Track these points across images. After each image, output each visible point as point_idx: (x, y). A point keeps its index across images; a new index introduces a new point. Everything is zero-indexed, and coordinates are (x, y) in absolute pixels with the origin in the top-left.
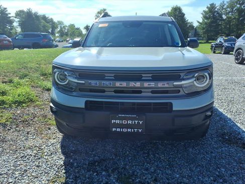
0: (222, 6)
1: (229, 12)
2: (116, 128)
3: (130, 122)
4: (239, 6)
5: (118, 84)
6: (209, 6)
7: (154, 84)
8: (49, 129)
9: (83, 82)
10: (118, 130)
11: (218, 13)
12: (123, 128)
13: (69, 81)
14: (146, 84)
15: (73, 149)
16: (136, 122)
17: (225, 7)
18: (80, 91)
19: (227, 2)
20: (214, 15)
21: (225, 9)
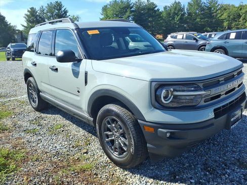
0: (42, 11)
1: (50, 17)
4: (57, 11)
6: (30, 10)
8: (96, 174)
11: (40, 17)
17: (45, 11)
18: (205, 102)
19: (46, 7)
20: (37, 19)
21: (45, 13)
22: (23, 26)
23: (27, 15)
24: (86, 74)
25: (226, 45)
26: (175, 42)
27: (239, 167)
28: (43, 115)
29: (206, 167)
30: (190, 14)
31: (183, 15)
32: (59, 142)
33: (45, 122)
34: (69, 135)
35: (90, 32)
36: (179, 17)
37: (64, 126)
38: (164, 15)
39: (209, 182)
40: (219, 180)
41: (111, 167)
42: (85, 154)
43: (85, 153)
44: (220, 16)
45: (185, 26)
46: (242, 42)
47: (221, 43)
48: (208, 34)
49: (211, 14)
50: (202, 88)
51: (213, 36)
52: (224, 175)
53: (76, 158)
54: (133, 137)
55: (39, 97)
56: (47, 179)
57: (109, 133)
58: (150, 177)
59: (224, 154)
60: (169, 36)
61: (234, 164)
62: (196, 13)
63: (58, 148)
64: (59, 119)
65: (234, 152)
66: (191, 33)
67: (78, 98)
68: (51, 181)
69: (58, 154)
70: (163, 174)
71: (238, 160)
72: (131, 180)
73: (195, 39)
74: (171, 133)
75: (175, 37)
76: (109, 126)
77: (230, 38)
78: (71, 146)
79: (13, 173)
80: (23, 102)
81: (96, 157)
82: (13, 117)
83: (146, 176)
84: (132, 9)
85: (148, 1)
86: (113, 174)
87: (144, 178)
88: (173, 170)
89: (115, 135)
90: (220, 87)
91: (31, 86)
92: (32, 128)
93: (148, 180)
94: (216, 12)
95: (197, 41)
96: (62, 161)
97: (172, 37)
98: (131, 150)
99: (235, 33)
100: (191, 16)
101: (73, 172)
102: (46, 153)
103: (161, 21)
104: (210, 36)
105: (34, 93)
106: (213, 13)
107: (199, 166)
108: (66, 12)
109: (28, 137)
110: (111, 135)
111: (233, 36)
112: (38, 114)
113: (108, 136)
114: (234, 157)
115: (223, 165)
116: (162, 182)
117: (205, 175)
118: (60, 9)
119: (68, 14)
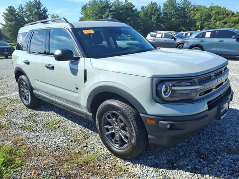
0: (21, 9)
1: (30, 15)
4: (36, 10)
6: (8, 8)
11: (19, 16)
17: (24, 10)
18: (200, 96)
19: (25, 6)
20: (15, 17)
21: (24, 12)
22: (2, 24)
23: (5, 14)
24: (85, 71)
25: (202, 44)
26: (154, 40)
27: (228, 153)
28: (37, 112)
29: (199, 155)
30: (165, 14)
31: (159, 15)
32: (58, 137)
33: (39, 119)
34: (66, 130)
35: (86, 32)
36: (156, 17)
37: (59, 122)
38: (142, 14)
39: (204, 167)
40: (212, 165)
41: (112, 158)
42: (85, 148)
43: (85, 146)
44: (194, 16)
45: (162, 25)
46: (216, 40)
47: (197, 41)
48: (184, 33)
49: (185, 14)
50: (197, 83)
51: (189, 35)
52: (216, 160)
53: (77, 152)
54: (135, 130)
55: (32, 95)
56: (54, 172)
57: (110, 127)
58: (150, 166)
59: (214, 142)
60: (149, 35)
61: (224, 151)
62: (171, 13)
63: (57, 143)
64: (53, 116)
65: (222, 140)
66: (169, 32)
67: (77, 95)
68: (58, 174)
69: (58, 148)
70: (162, 162)
71: (226, 147)
72: (133, 169)
73: (173, 38)
74: (171, 124)
75: (155, 36)
76: (109, 120)
77: (206, 37)
78: (70, 141)
79: (19, 168)
80: (13, 100)
81: (96, 150)
82: (6, 114)
83: (146, 165)
84: (111, 9)
85: (126, 1)
86: (115, 165)
87: (145, 167)
88: (170, 158)
89: (116, 128)
90: (212, 82)
91: (22, 84)
92: (28, 125)
93: (149, 168)
94: (189, 13)
95: (175, 39)
96: (64, 155)
97: (151, 36)
98: (133, 142)
99: (210, 33)
100: (167, 16)
101: (77, 165)
102: (47, 148)
103: (139, 21)
104: (186, 35)
105: (26, 91)
106: (187, 13)
107: (193, 154)
108: (45, 11)
109: (26, 133)
110: (112, 129)
111: (208, 35)
112: (31, 111)
113: (108, 130)
114: (222, 145)
115: (214, 152)
116: (162, 170)
117: (200, 162)
118: (39, 8)
119: (47, 13)
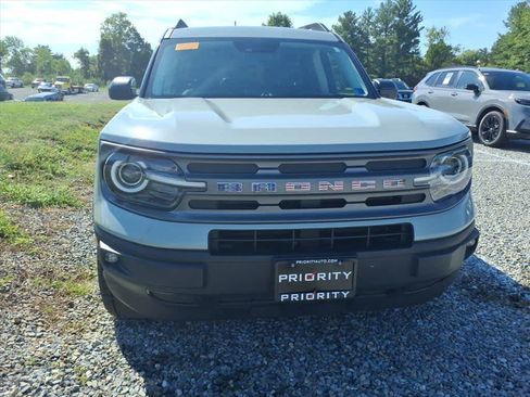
0: (367, 17)
1: (381, 31)
2: (290, 294)
3: (321, 276)
4: (397, 19)
5: (290, 187)
6: (343, 17)
7: (374, 182)
8: (71, 305)
9: (202, 185)
10: (295, 297)
11: (360, 32)
12: (305, 293)
13: (151, 182)
14: (357, 185)
15: (156, 352)
16: (337, 274)
17: (373, 20)
18: (193, 208)
19: (377, 10)
20: (353, 36)
21: (372, 24)
23: (336, 28)
35: (182, 46)
50: (186, 171)
59: (320, 375)
65: (352, 381)
70: (149, 350)
88: (174, 351)
93: (113, 346)
108: (416, 20)
114: (327, 390)
116: (123, 359)
118: (405, 14)
119: (420, 25)
